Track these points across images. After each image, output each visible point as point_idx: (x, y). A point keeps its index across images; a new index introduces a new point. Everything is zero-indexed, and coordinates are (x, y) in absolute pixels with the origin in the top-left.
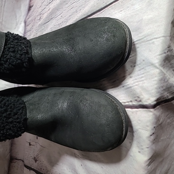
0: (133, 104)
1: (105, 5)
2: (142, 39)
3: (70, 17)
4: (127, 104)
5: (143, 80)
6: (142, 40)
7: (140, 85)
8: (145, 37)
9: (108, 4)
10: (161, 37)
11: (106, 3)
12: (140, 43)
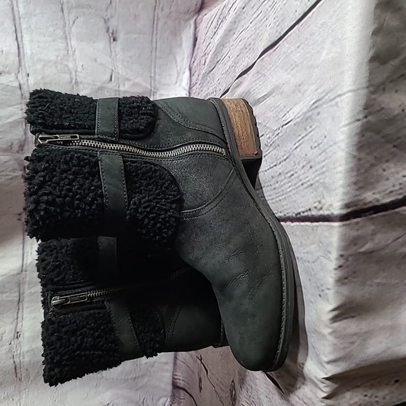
0: (313, 215)
1: (279, 36)
2: (323, 97)
3: (239, 57)
4: (306, 214)
5: (324, 172)
6: (324, 100)
7: (321, 181)
8: (327, 93)
9: (282, 33)
10: (347, 92)
11: (280, 33)
12: (321, 105)
